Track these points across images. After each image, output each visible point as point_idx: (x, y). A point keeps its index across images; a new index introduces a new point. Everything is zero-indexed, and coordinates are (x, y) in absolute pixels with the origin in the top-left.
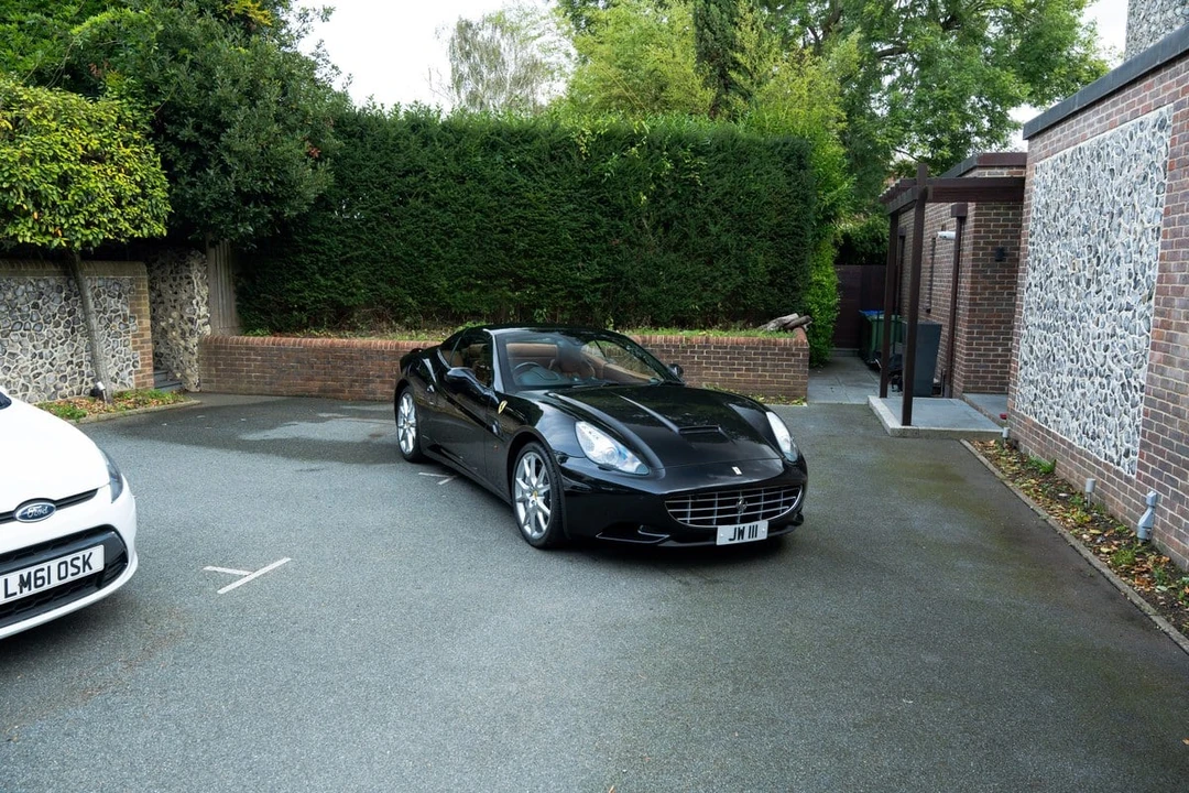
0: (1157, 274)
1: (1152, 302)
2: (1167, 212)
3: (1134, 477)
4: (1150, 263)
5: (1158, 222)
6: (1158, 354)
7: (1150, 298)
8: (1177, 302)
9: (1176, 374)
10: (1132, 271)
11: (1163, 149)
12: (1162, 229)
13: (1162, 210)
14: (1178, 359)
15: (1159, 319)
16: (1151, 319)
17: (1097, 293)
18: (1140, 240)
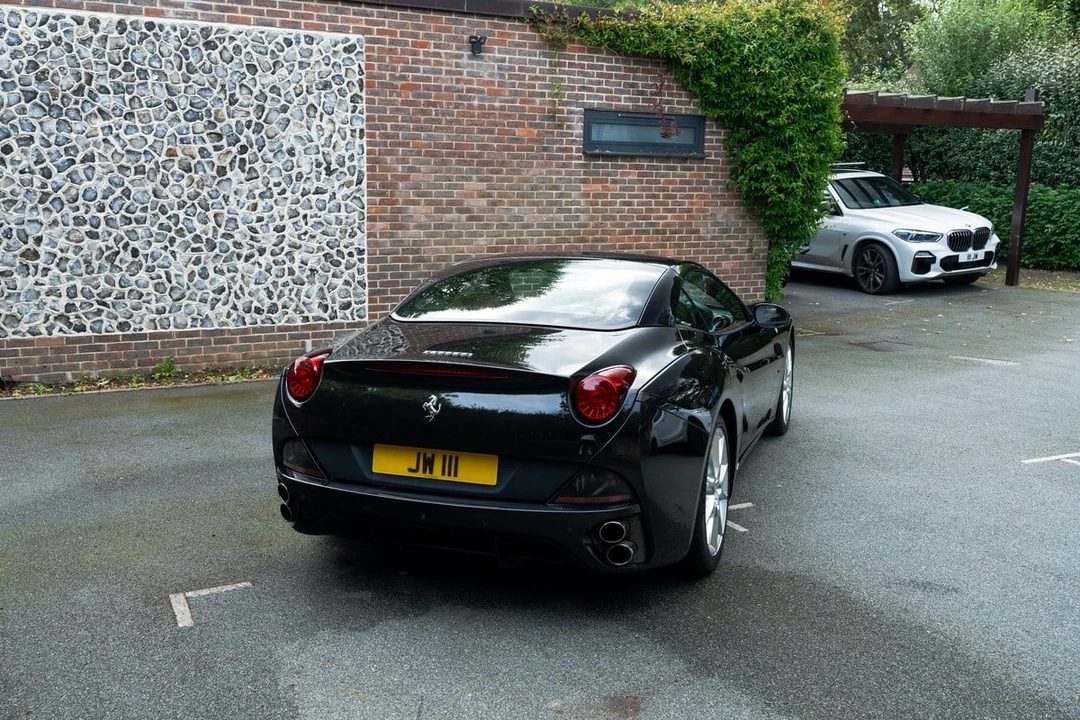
0: (364, 165)
1: (364, 185)
2: (369, 119)
3: (366, 319)
4: (353, 155)
5: (359, 125)
6: (380, 225)
7: (359, 182)
8: (401, 184)
9: (410, 235)
10: (322, 161)
11: (355, 68)
12: (366, 131)
13: (364, 116)
14: (411, 224)
15: (378, 199)
16: (365, 200)
17: (248, 180)
18: (331, 136)
